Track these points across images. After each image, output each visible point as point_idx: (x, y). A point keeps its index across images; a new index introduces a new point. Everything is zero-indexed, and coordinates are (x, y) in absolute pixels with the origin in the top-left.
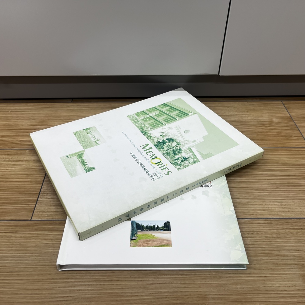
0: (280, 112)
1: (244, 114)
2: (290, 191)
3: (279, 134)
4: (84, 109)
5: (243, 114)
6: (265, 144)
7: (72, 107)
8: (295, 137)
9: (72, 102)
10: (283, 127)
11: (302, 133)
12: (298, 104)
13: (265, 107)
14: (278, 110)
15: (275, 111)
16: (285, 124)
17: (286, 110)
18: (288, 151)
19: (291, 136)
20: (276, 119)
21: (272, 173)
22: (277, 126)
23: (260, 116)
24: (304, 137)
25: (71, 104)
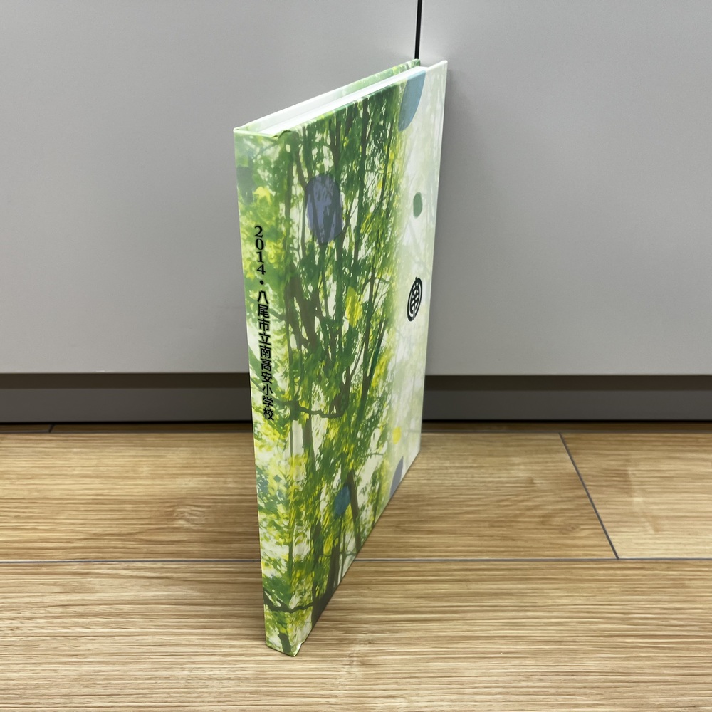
0: (553, 462)
1: (466, 467)
2: (560, 690)
3: (545, 520)
4: (75, 450)
5: (462, 468)
6: (510, 549)
7: (48, 445)
8: (584, 531)
9: (50, 432)
10: (558, 502)
11: (603, 520)
12: (596, 440)
13: (518, 449)
14: (548, 456)
15: (541, 460)
16: (563, 496)
17: (568, 457)
18: (562, 568)
19: (574, 528)
20: (543, 482)
21: (519, 633)
22: (544, 499)
23: (504, 471)
24: (607, 530)
25: (47, 437)
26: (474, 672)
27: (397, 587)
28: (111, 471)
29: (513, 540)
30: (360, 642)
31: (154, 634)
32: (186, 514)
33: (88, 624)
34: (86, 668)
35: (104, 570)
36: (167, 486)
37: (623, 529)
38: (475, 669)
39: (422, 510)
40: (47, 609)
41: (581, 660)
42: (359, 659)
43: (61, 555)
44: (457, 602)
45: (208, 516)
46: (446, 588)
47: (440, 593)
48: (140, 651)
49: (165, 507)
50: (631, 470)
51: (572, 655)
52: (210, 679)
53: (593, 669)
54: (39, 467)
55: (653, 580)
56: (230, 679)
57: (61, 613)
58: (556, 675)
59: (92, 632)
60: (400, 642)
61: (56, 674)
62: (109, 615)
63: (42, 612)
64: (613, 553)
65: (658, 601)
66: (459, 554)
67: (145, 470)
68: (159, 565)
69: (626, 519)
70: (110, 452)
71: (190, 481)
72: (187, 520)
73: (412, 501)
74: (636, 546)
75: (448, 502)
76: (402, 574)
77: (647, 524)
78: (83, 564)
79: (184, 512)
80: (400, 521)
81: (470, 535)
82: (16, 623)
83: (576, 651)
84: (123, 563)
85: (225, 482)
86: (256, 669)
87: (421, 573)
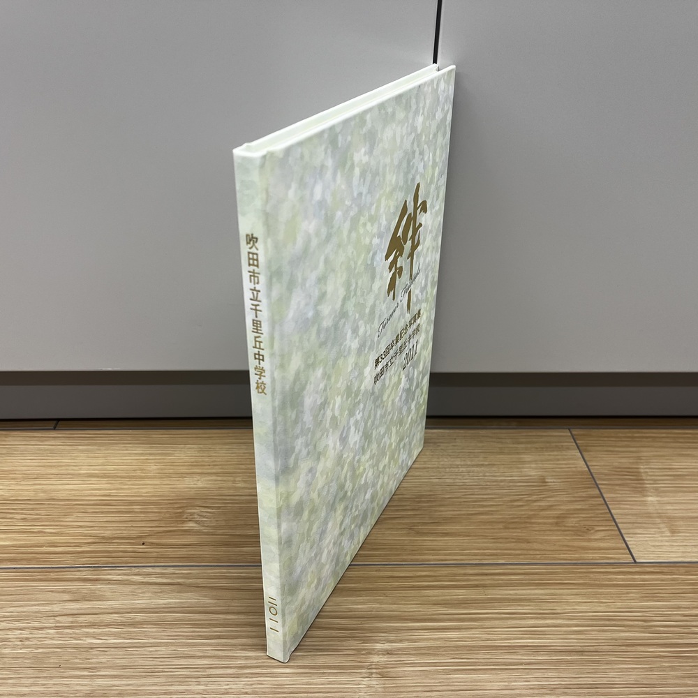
0: (564, 460)
3: (559, 520)
4: (80, 447)
5: (473, 466)
6: (525, 552)
7: (53, 442)
8: (599, 533)
9: (54, 429)
10: (572, 501)
11: (617, 520)
12: (608, 437)
13: (529, 446)
14: (559, 453)
15: (552, 457)
16: (576, 495)
17: (579, 454)
18: (580, 573)
19: (589, 529)
20: (555, 480)
21: (539, 642)
22: (558, 499)
23: (516, 470)
24: (623, 531)
25: (53, 434)
26: (496, 685)
27: (413, 593)
28: (117, 470)
29: (529, 542)
30: (378, 653)
31: (167, 645)
32: (196, 516)
33: (99, 634)
34: (100, 682)
35: (114, 576)
36: (175, 486)
37: (638, 531)
38: (497, 682)
39: (436, 511)
40: (57, 618)
41: (604, 671)
42: (377, 671)
43: (68, 560)
44: (476, 608)
45: (218, 517)
46: (462, 593)
47: (458, 599)
48: (154, 663)
49: (173, 508)
50: (642, 468)
51: (595, 666)
52: (227, 693)
53: (617, 680)
54: (44, 466)
55: (672, 585)
56: (246, 693)
57: (72, 622)
58: (580, 688)
59: (103, 643)
60: (419, 652)
61: (68, 689)
62: (119, 625)
63: (51, 621)
64: (630, 556)
65: (679, 608)
66: (474, 557)
67: (153, 468)
68: (170, 570)
69: (640, 520)
70: (117, 450)
71: (198, 480)
72: (196, 522)
73: (424, 502)
74: (653, 549)
75: (461, 502)
76: (418, 579)
77: (662, 526)
78: (91, 569)
79: (194, 513)
80: (413, 523)
81: (485, 537)
82: (26, 634)
83: (598, 662)
84: (133, 568)
85: (234, 482)
86: (274, 682)
87: (438, 578)
